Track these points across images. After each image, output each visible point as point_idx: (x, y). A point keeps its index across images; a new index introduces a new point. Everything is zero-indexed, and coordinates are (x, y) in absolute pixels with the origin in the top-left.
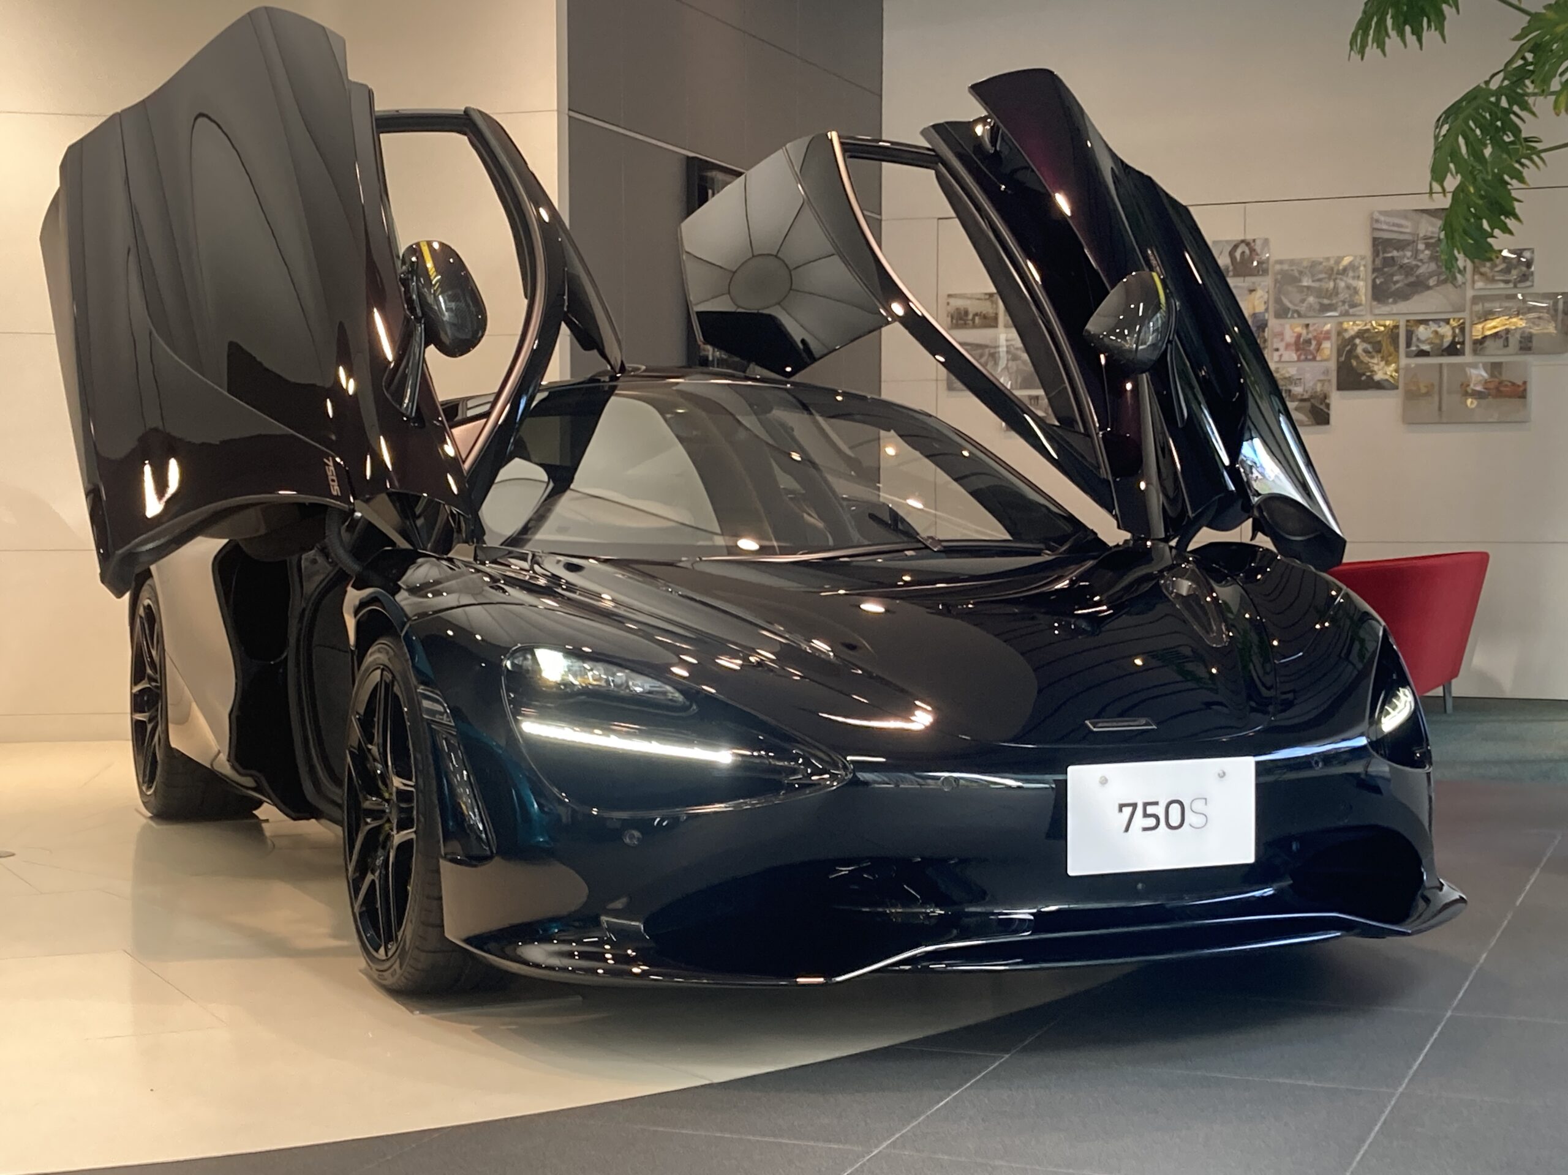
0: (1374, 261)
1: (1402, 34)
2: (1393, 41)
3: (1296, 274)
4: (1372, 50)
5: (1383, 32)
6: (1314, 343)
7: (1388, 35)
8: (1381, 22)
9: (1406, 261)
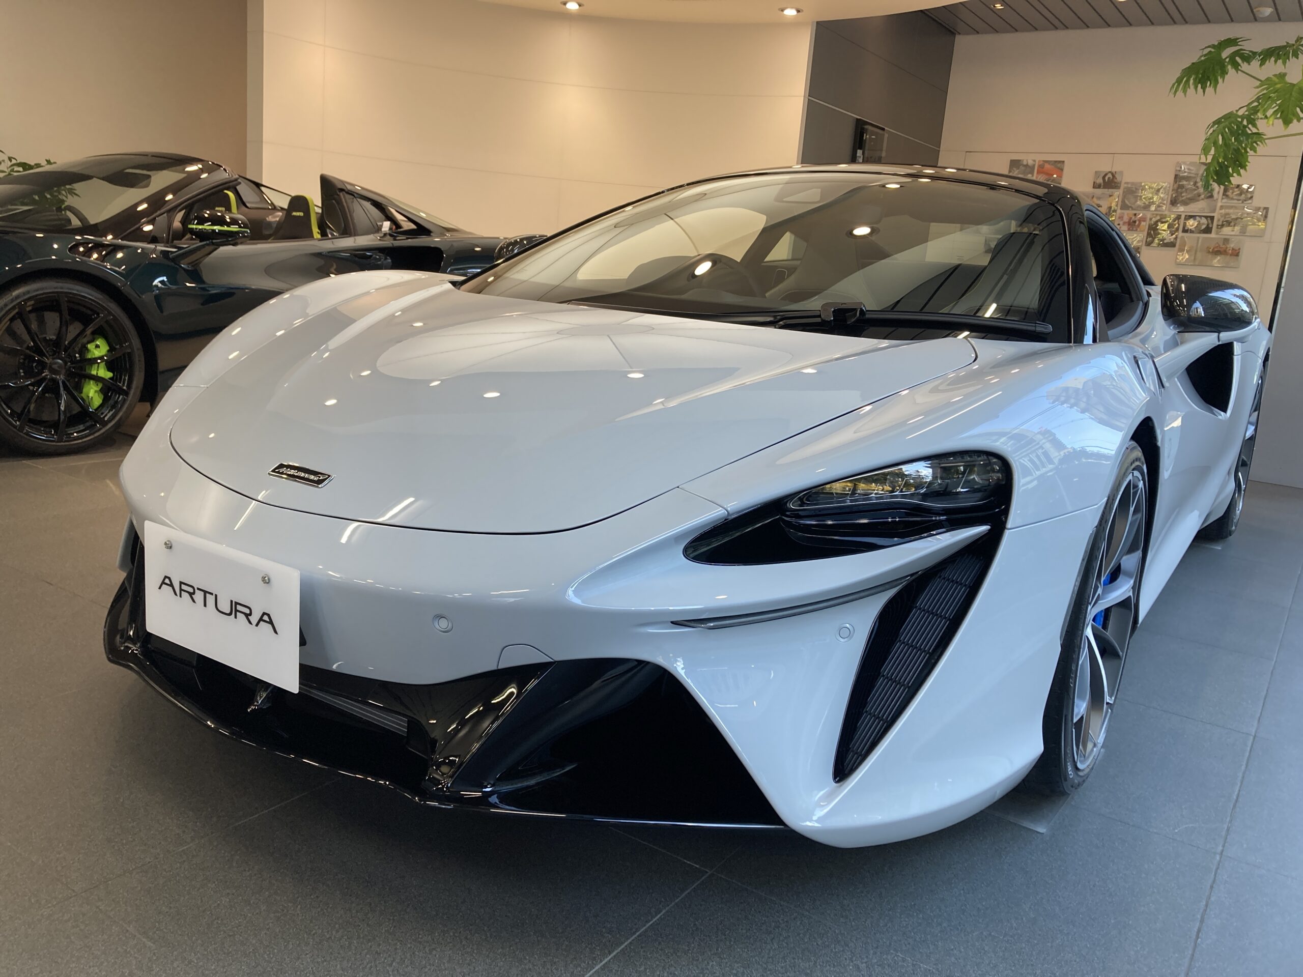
0: (1174, 185)
1: (1196, 88)
2: (1191, 90)
3: (1134, 189)
4: (1180, 93)
5: (1187, 86)
6: (1137, 223)
7: (1189, 87)
8: (1188, 81)
9: (1190, 186)
